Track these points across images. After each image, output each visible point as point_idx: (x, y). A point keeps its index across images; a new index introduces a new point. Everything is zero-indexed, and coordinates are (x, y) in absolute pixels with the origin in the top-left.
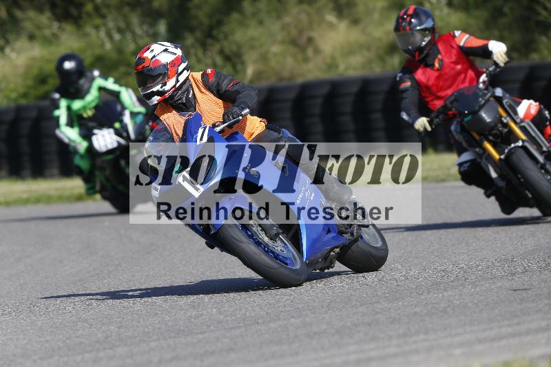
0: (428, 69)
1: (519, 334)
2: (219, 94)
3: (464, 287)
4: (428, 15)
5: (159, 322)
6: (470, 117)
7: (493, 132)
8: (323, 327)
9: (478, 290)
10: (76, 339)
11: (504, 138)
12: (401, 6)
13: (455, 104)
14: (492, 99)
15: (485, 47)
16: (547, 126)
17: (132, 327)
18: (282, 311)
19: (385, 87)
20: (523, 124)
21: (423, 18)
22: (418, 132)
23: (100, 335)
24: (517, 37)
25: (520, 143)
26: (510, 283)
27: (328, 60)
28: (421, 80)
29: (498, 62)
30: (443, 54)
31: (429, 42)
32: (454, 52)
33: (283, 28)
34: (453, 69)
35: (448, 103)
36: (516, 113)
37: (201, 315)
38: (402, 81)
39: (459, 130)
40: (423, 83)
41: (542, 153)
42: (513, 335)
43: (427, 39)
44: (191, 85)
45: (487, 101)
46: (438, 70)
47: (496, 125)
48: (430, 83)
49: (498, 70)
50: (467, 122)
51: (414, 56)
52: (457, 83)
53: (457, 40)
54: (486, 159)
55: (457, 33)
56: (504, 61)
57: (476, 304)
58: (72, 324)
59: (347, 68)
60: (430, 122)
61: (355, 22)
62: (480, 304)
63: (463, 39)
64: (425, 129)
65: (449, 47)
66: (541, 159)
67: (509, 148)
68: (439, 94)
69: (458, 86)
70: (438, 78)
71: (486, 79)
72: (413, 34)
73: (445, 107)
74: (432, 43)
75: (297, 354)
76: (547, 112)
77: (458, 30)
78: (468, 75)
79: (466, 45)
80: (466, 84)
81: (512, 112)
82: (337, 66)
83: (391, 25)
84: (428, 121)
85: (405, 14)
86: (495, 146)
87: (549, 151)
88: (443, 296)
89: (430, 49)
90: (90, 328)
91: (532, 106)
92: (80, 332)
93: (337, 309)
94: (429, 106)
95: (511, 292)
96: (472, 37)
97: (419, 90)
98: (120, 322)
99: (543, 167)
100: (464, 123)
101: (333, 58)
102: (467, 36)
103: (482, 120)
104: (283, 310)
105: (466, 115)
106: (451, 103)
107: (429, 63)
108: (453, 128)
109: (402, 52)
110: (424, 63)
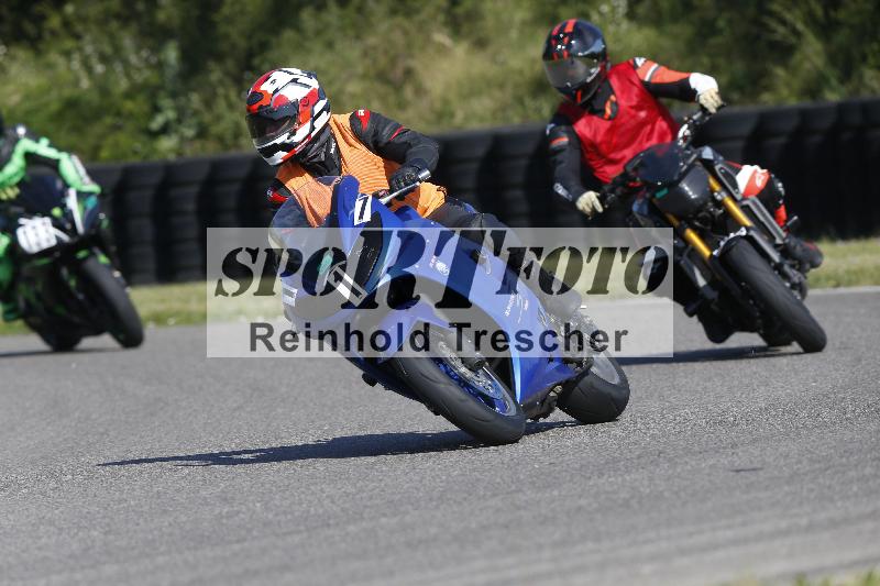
0: (595, 118)
1: (745, 541)
2: (377, 147)
3: (657, 465)
4: (596, 35)
5: (170, 525)
6: (665, 192)
7: (700, 215)
8: (433, 530)
9: (679, 470)
10: (36, 552)
11: (716, 224)
12: (553, 19)
13: (642, 171)
14: (698, 163)
15: (685, 82)
16: (780, 205)
17: (128, 532)
18: (366, 507)
19: (530, 148)
20: (745, 203)
21: (589, 39)
22: (582, 214)
23: (75, 546)
24: (739, 67)
25: (743, 232)
26: (730, 459)
27: (438, 105)
28: (584, 135)
29: (706, 106)
30: (618, 93)
31: (598, 75)
32: (635, 90)
33: (365, 54)
34: (633, 117)
35: (629, 169)
36: (735, 186)
37: (238, 512)
38: (554, 135)
39: (645, 210)
40: (586, 138)
41: (776, 246)
42: (735, 542)
43: (595, 71)
44: (333, 135)
45: (691, 167)
46: (610, 119)
47: (706, 204)
48: (599, 139)
49: (707, 118)
50: (659, 200)
51: (575, 98)
52: (639, 140)
53: (638, 71)
54: (689, 256)
55: (640, 62)
56: (716, 105)
57: (676, 493)
58: (30, 528)
59: (467, 118)
60: (602, 199)
61: (481, 44)
62: (682, 494)
63: (649, 71)
64: (594, 209)
65: (628, 83)
66: (776, 257)
67: (726, 239)
68: (612, 156)
69: (640, 143)
70: (611, 131)
71: (688, 133)
72: (573, 63)
73: (625, 175)
74: (603, 78)
75: (391, 573)
76: (780, 185)
77: (640, 56)
78: (657, 127)
79: (653, 81)
80: (654, 141)
81: (729, 184)
82: (452, 115)
83: (537, 50)
84: (598, 197)
85: (562, 30)
86: (702, 237)
87: (785, 244)
88: (624, 480)
89: (599, 88)
90: (60, 534)
91: (757, 175)
92: (43, 540)
93: (455, 502)
94: (597, 175)
95: (732, 474)
96: (663, 68)
97: (582, 150)
98: (108, 525)
99: (778, 268)
100: (654, 200)
101: (446, 102)
102: (656, 65)
103: (683, 195)
104: (369, 503)
105: (660, 189)
106: (635, 169)
107: (597, 107)
108: (635, 207)
109: (554, 90)
110: (589, 109)
